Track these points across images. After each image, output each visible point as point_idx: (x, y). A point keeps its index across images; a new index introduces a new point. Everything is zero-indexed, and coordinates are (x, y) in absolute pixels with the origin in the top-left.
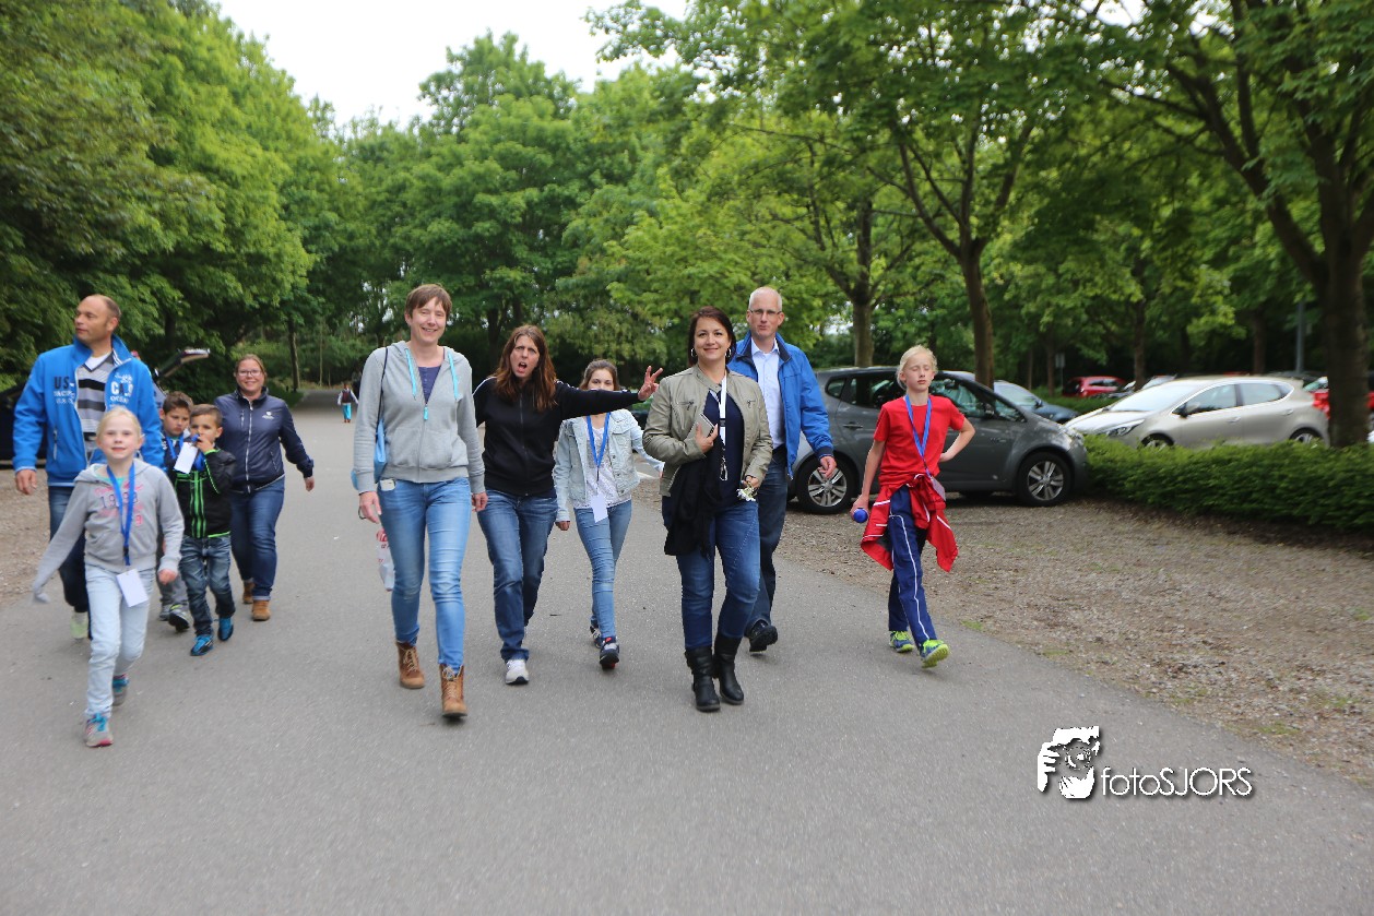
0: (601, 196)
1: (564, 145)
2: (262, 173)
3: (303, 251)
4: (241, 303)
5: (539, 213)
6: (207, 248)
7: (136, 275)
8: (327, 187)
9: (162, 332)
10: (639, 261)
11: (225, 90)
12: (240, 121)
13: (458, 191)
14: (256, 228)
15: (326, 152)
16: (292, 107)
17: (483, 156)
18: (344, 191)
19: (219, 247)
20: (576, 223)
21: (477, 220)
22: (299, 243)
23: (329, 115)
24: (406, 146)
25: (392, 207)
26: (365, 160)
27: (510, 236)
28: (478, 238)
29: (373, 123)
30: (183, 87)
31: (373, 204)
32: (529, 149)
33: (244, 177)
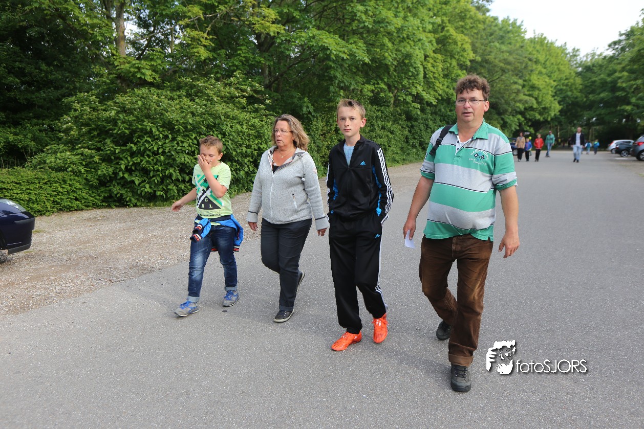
4: (539, 120)
14: (545, 100)
22: (556, 102)
23: (578, 53)
29: (594, 55)
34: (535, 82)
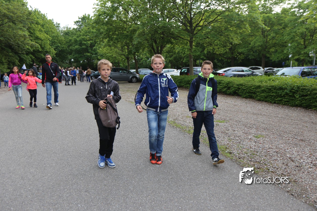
2: (46, 39)
3: (54, 51)
6: (38, 50)
7: (27, 54)
8: (58, 40)
9: (32, 63)
12: (43, 30)
14: (46, 47)
18: (61, 40)
19: (40, 50)
21: (83, 46)
22: (53, 49)
23: (59, 25)
24: (72, 33)
25: (70, 44)
26: (66, 35)
27: (88, 48)
28: (83, 48)
29: (67, 28)
31: (67, 42)
33: (44, 39)
34: (38, 35)
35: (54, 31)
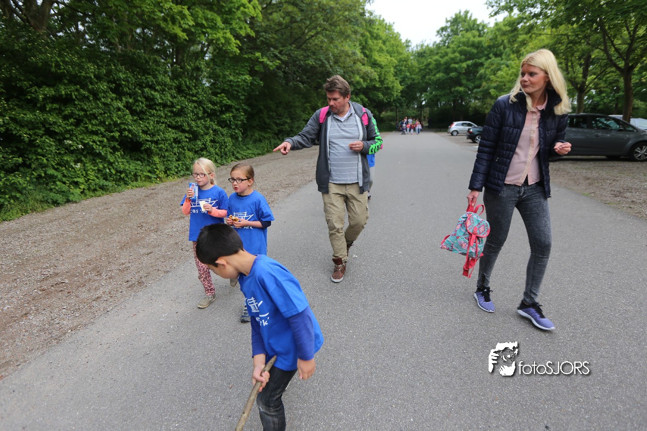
0: (491, 62)
1: (481, 46)
2: (390, 64)
3: (399, 85)
5: (471, 69)
6: (374, 86)
8: (407, 66)
10: (501, 82)
11: (381, 41)
13: (446, 63)
14: (387, 79)
15: (408, 56)
16: (399, 43)
17: (454, 52)
19: (377, 86)
20: (482, 71)
21: (451, 72)
24: (432, 51)
25: (426, 71)
26: (419, 57)
28: (451, 78)
30: (370, 42)
31: (421, 70)
32: (469, 49)
33: (385, 65)
35: (401, 51)
